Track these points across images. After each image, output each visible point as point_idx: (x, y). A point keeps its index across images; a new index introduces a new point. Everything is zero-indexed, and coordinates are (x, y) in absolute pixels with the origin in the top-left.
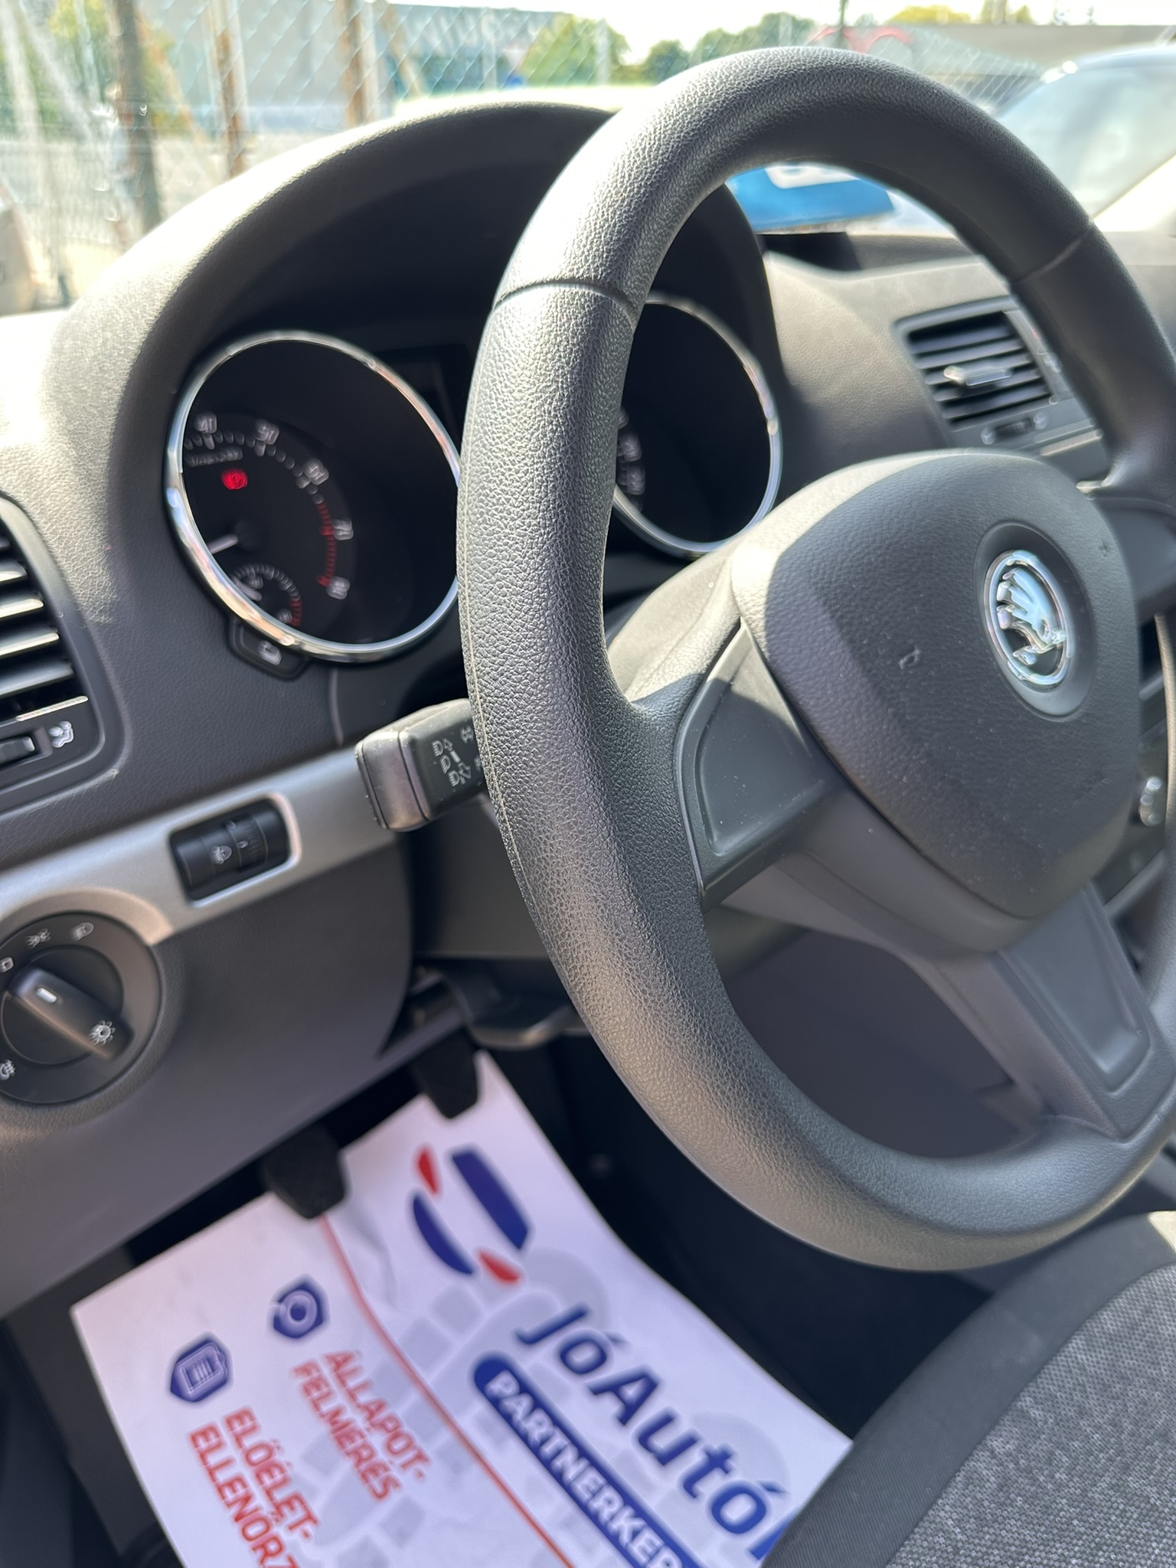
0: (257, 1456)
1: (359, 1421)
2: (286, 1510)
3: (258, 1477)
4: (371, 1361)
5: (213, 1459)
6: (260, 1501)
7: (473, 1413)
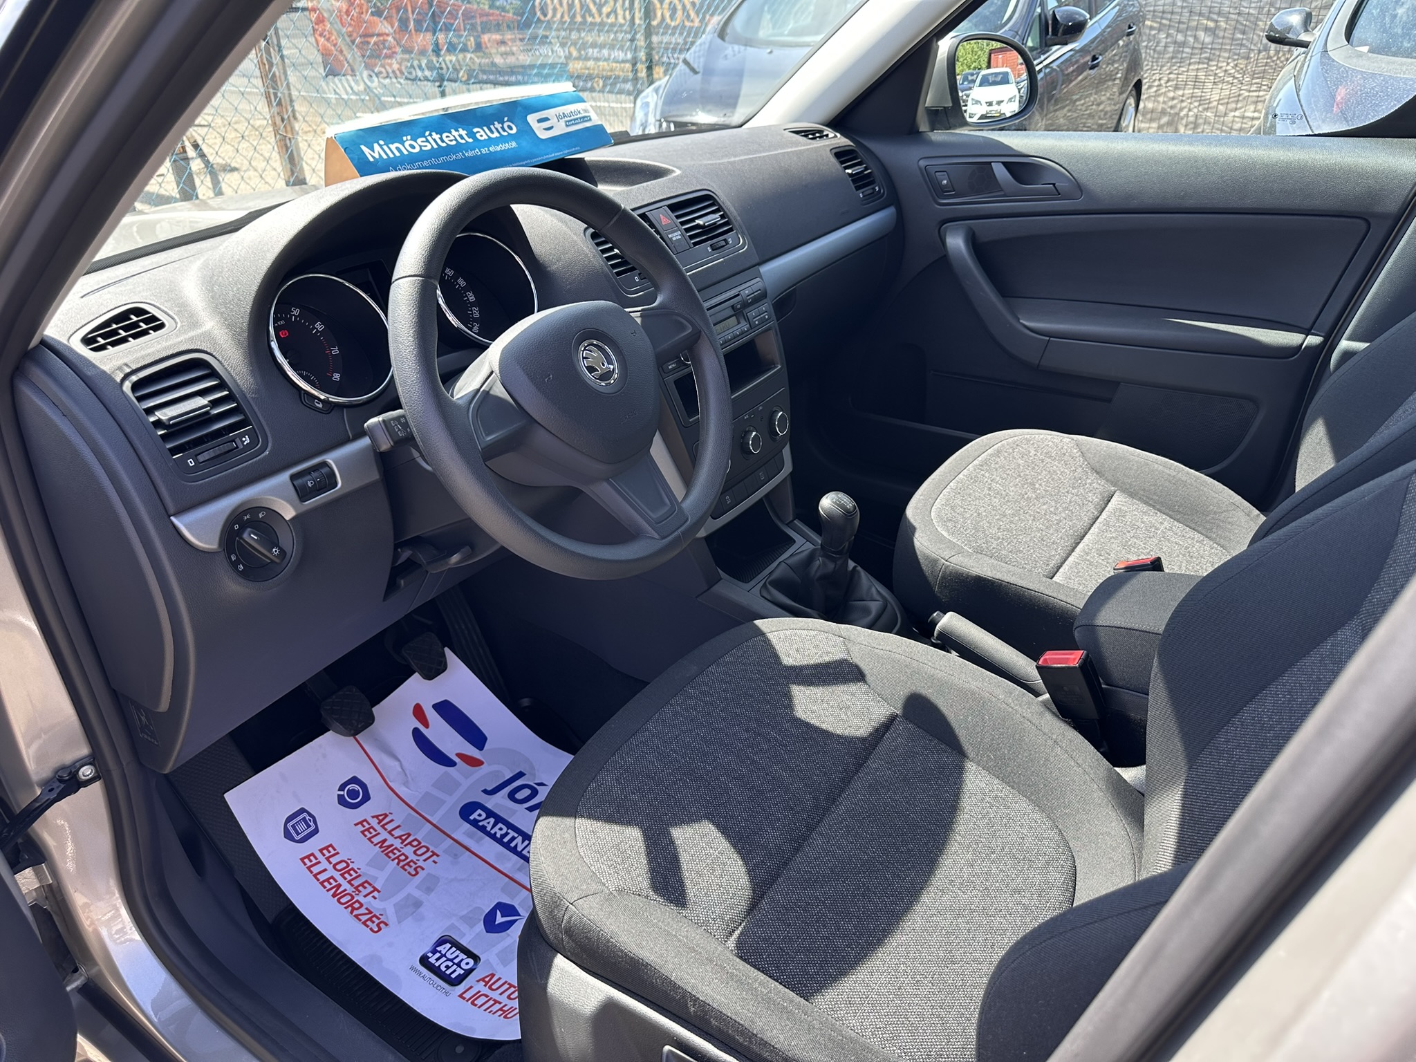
0: (339, 867)
1: (397, 843)
2: (360, 888)
3: (342, 875)
4: (399, 815)
5: (316, 870)
6: (345, 886)
7: (462, 831)
